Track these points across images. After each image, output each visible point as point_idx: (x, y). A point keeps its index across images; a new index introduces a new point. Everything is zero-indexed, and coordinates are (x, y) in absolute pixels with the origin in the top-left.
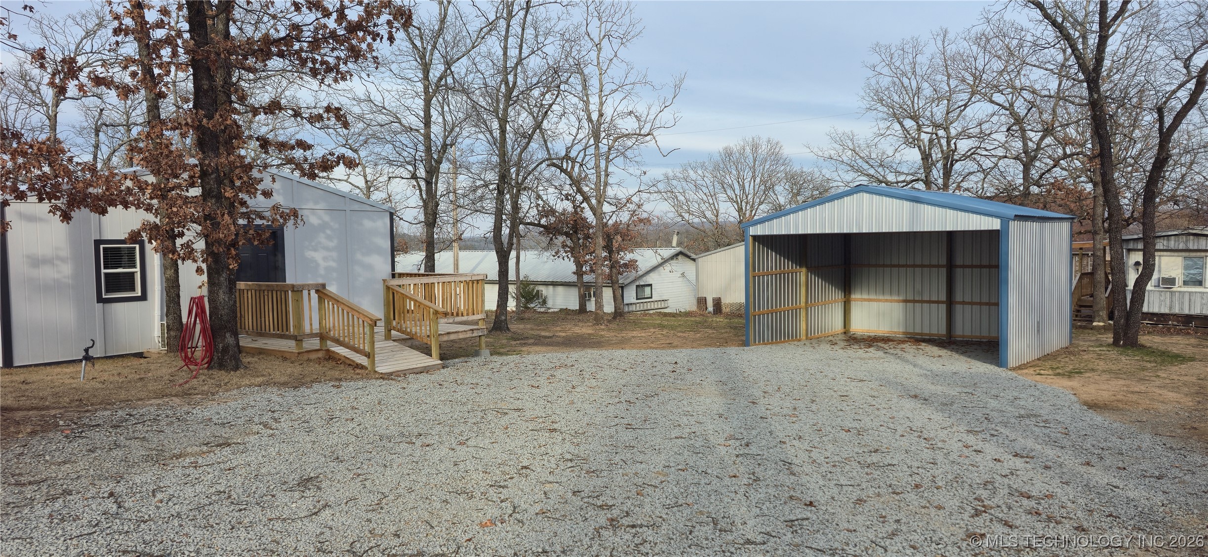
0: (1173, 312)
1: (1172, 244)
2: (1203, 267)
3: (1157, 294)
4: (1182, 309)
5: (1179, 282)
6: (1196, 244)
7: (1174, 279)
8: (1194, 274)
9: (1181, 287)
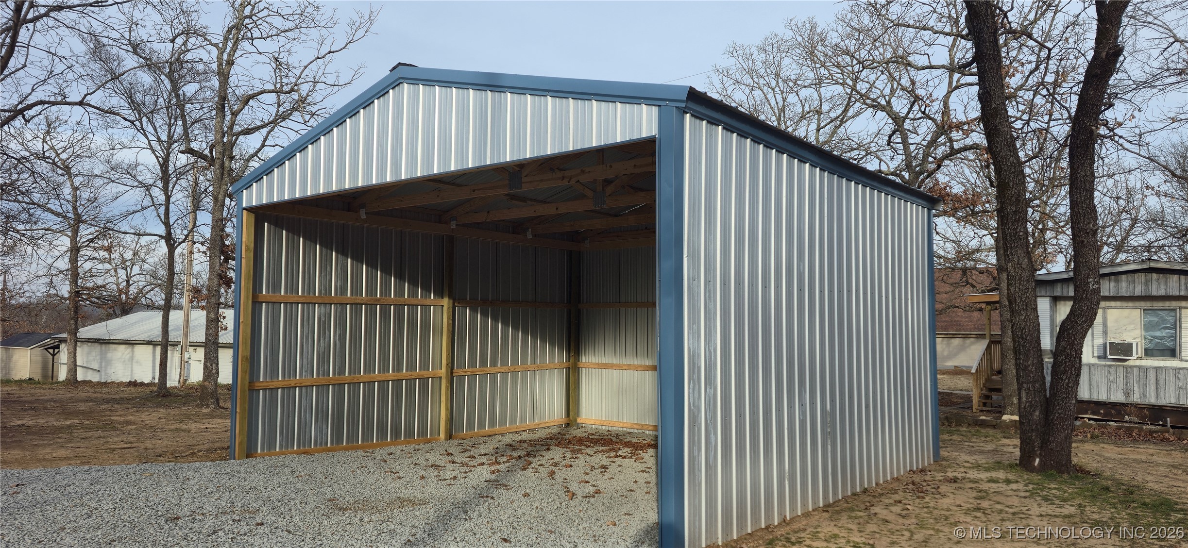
0: (1130, 400)
1: (1124, 287)
2: (1176, 326)
3: (1104, 372)
4: (1145, 396)
5: (1138, 350)
6: (1163, 287)
7: (1130, 345)
8: (1161, 338)
9: (1141, 358)
